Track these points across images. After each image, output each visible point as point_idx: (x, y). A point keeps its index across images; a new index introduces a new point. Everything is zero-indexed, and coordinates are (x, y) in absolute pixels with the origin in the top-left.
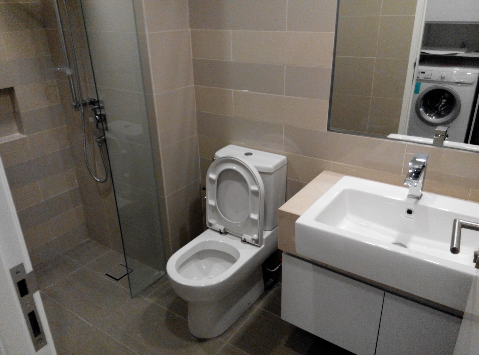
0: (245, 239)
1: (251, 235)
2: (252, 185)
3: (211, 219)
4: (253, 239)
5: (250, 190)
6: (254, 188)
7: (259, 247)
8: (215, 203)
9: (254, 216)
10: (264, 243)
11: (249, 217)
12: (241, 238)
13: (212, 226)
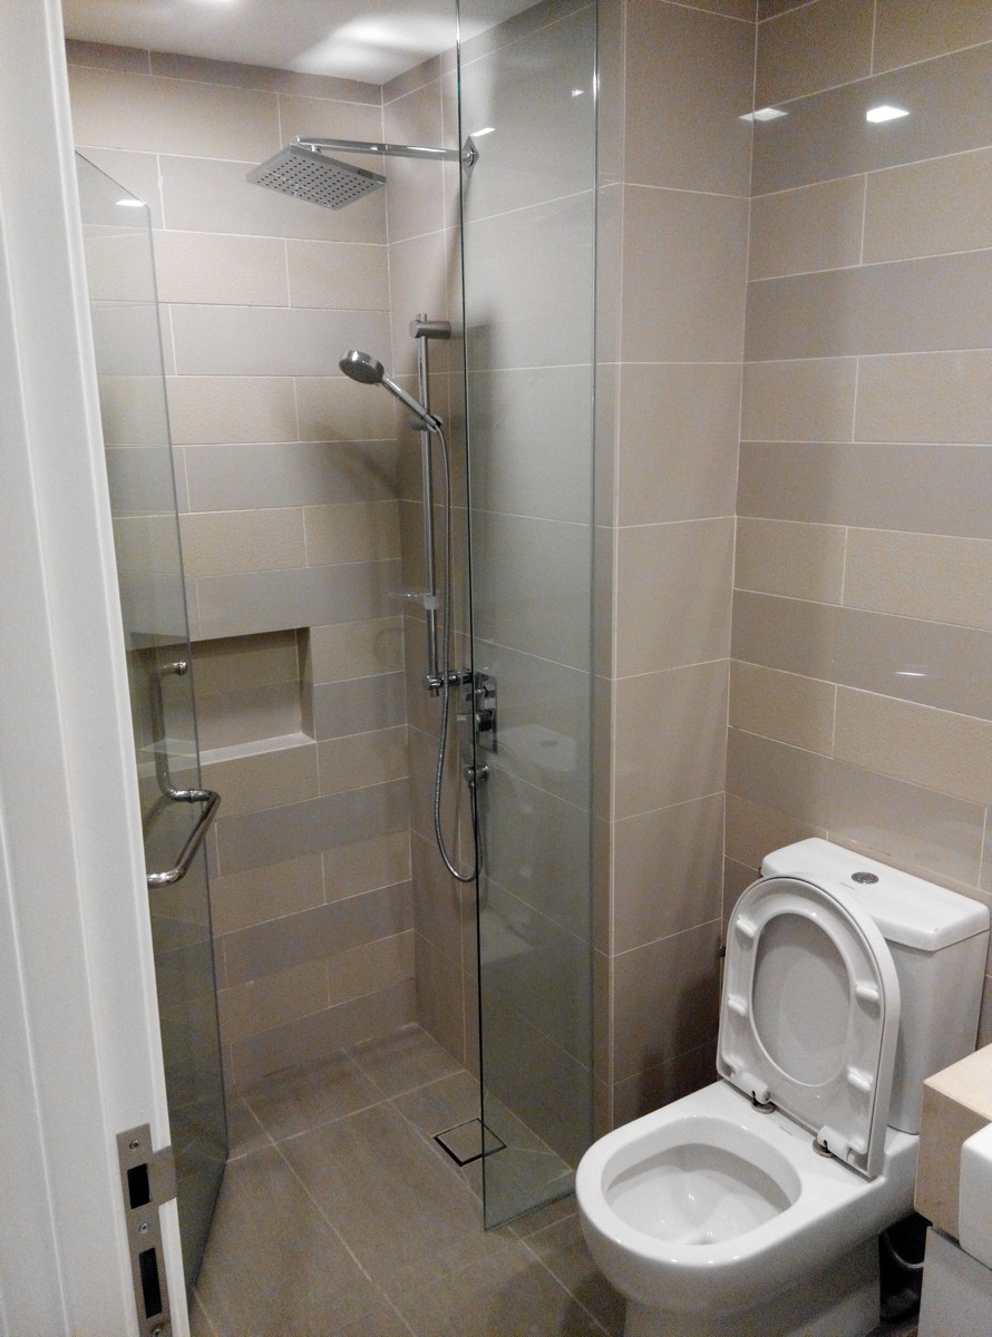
0: (825, 1142)
1: (847, 1134)
2: (862, 977)
3: (729, 1053)
4: (850, 1150)
5: (852, 993)
6: (867, 989)
7: (869, 1180)
8: (746, 1006)
9: (861, 1079)
10: (885, 1170)
11: (843, 1076)
12: (815, 1135)
13: (732, 1075)
